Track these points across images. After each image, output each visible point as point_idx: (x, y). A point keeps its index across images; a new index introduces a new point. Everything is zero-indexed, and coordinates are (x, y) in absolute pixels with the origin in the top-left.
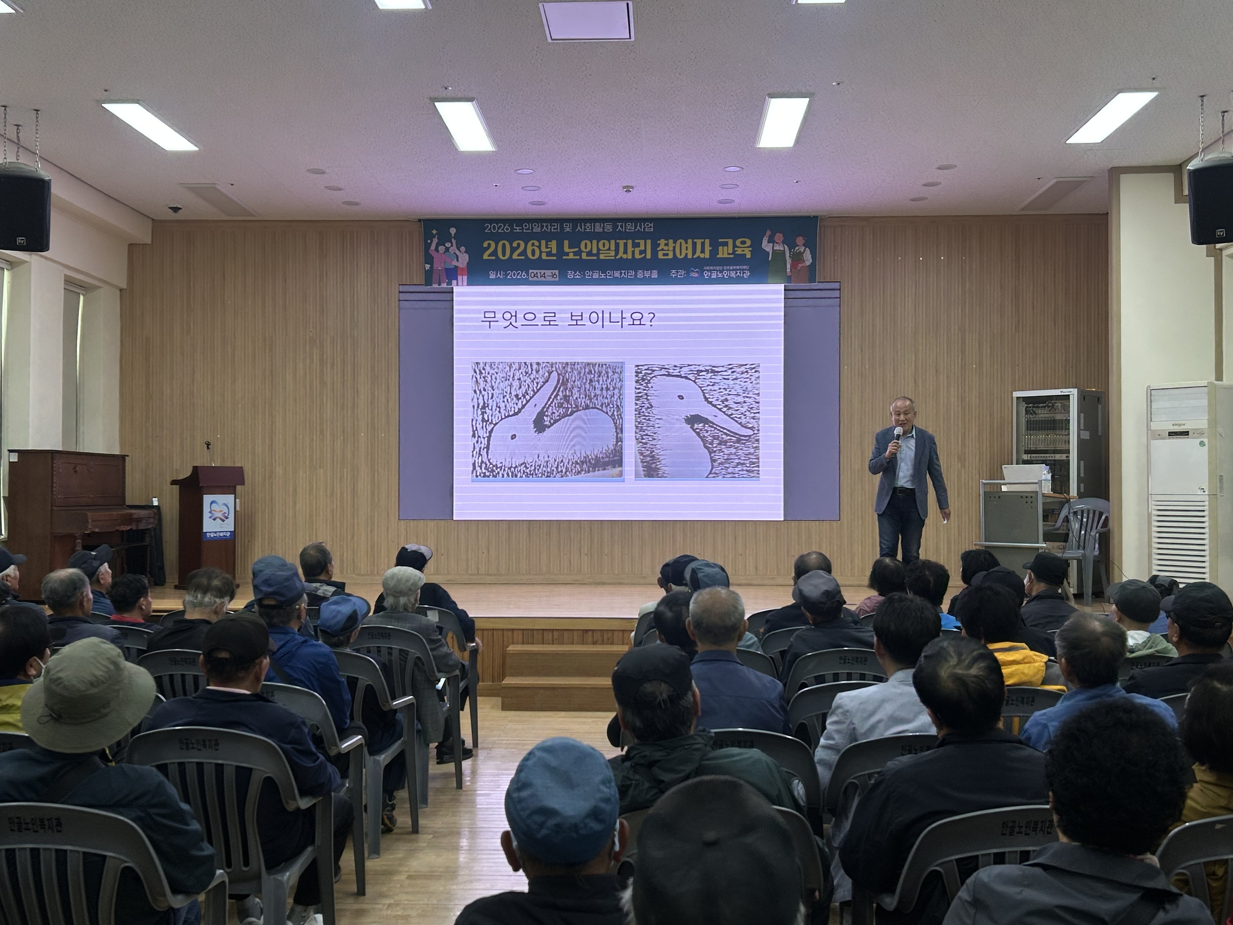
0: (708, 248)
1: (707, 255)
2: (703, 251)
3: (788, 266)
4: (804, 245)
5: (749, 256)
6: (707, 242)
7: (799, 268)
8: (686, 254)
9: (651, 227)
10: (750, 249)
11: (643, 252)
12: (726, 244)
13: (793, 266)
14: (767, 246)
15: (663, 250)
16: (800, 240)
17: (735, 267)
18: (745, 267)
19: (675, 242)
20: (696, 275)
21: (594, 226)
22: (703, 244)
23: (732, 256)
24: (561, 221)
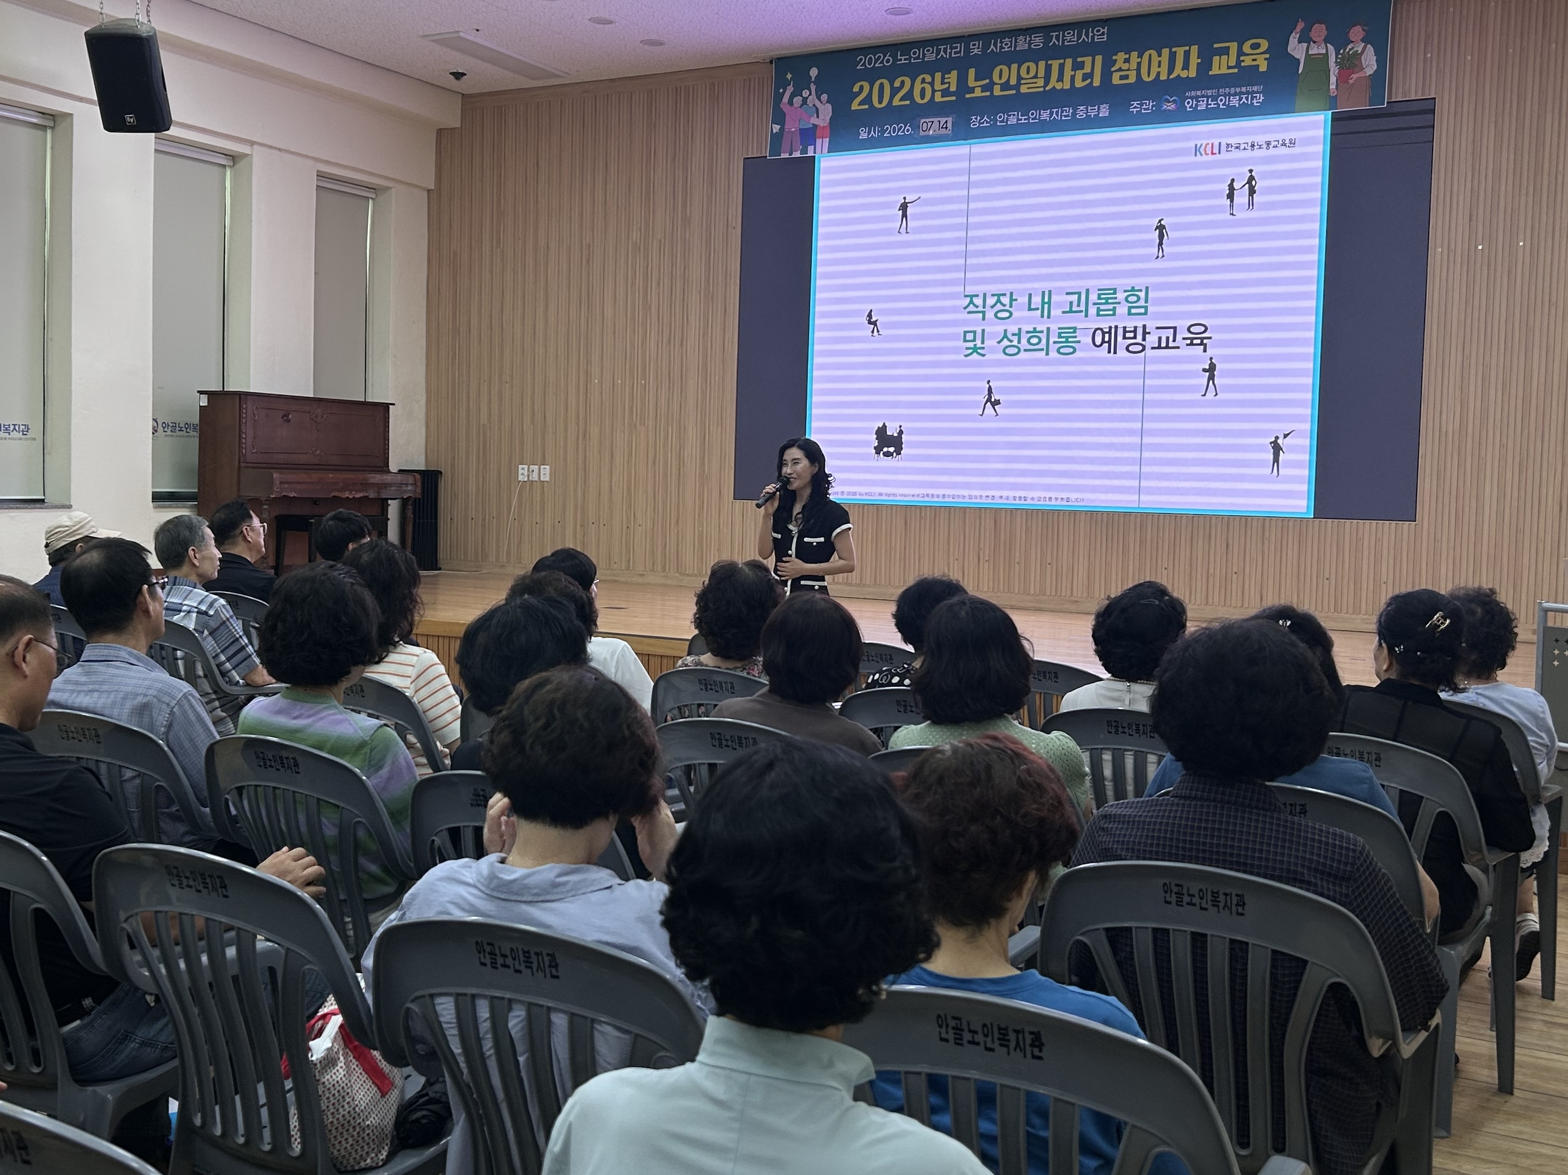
0: (1194, 61)
1: (1193, 73)
2: (1186, 67)
3: (1333, 79)
4: (1363, 41)
5: (1263, 67)
6: (1194, 49)
7: (1351, 82)
8: (1159, 73)
9: (1103, 34)
10: (1267, 56)
11: (1088, 76)
12: (1226, 51)
13: (1342, 79)
14: (1296, 49)
15: (1120, 70)
16: (1357, 33)
17: (1238, 90)
18: (1255, 88)
19: (1140, 56)
20: (1172, 107)
21: (1016, 42)
22: (1187, 54)
23: (1236, 70)
24: (966, 39)
